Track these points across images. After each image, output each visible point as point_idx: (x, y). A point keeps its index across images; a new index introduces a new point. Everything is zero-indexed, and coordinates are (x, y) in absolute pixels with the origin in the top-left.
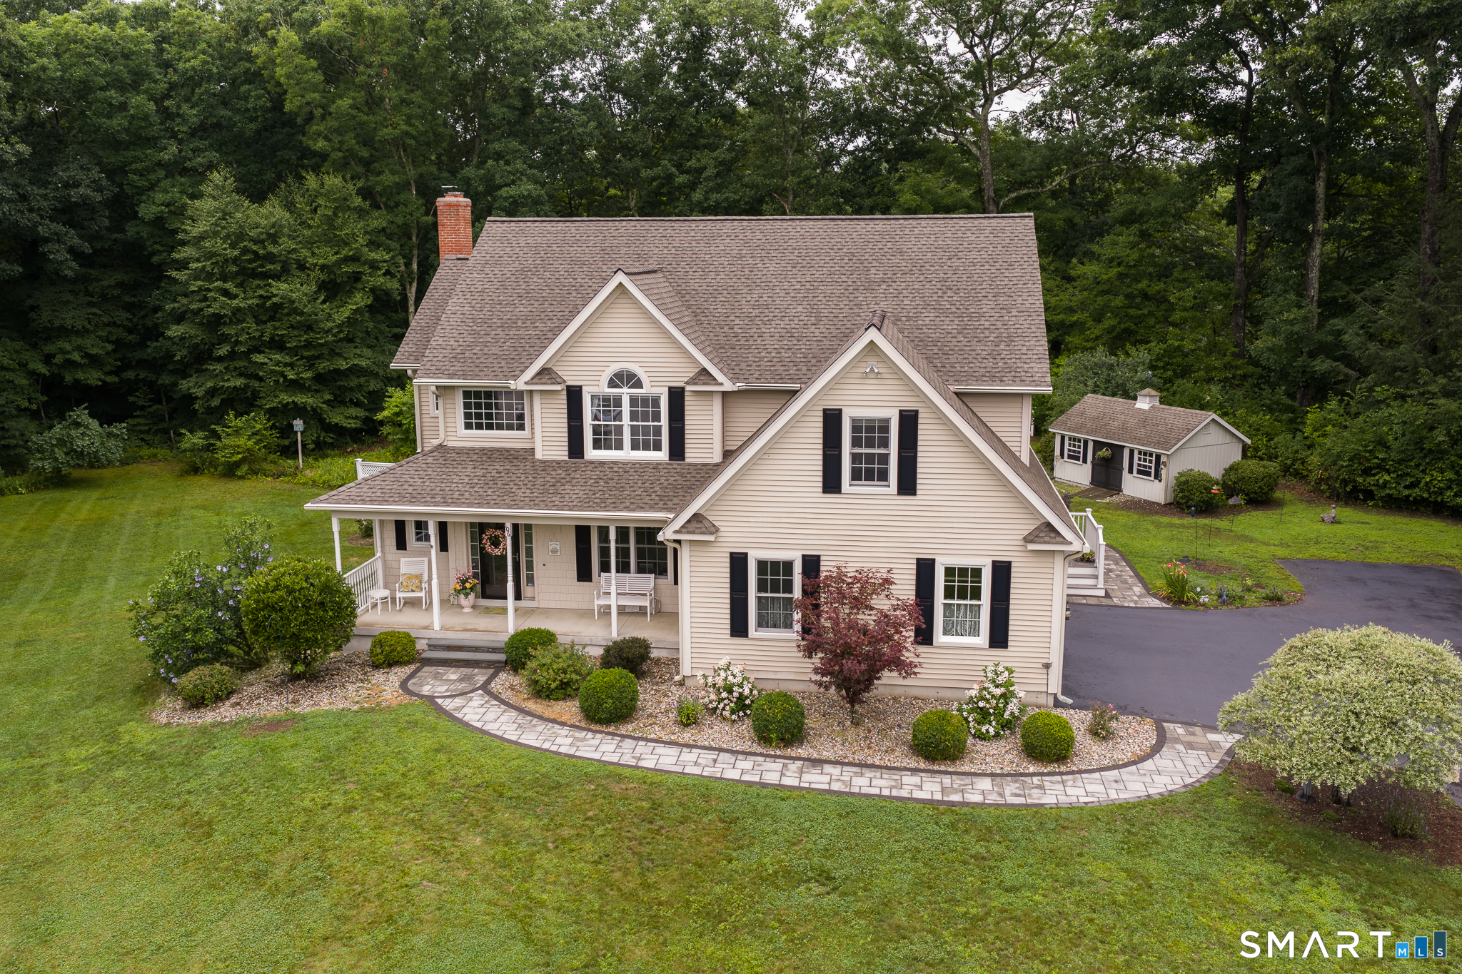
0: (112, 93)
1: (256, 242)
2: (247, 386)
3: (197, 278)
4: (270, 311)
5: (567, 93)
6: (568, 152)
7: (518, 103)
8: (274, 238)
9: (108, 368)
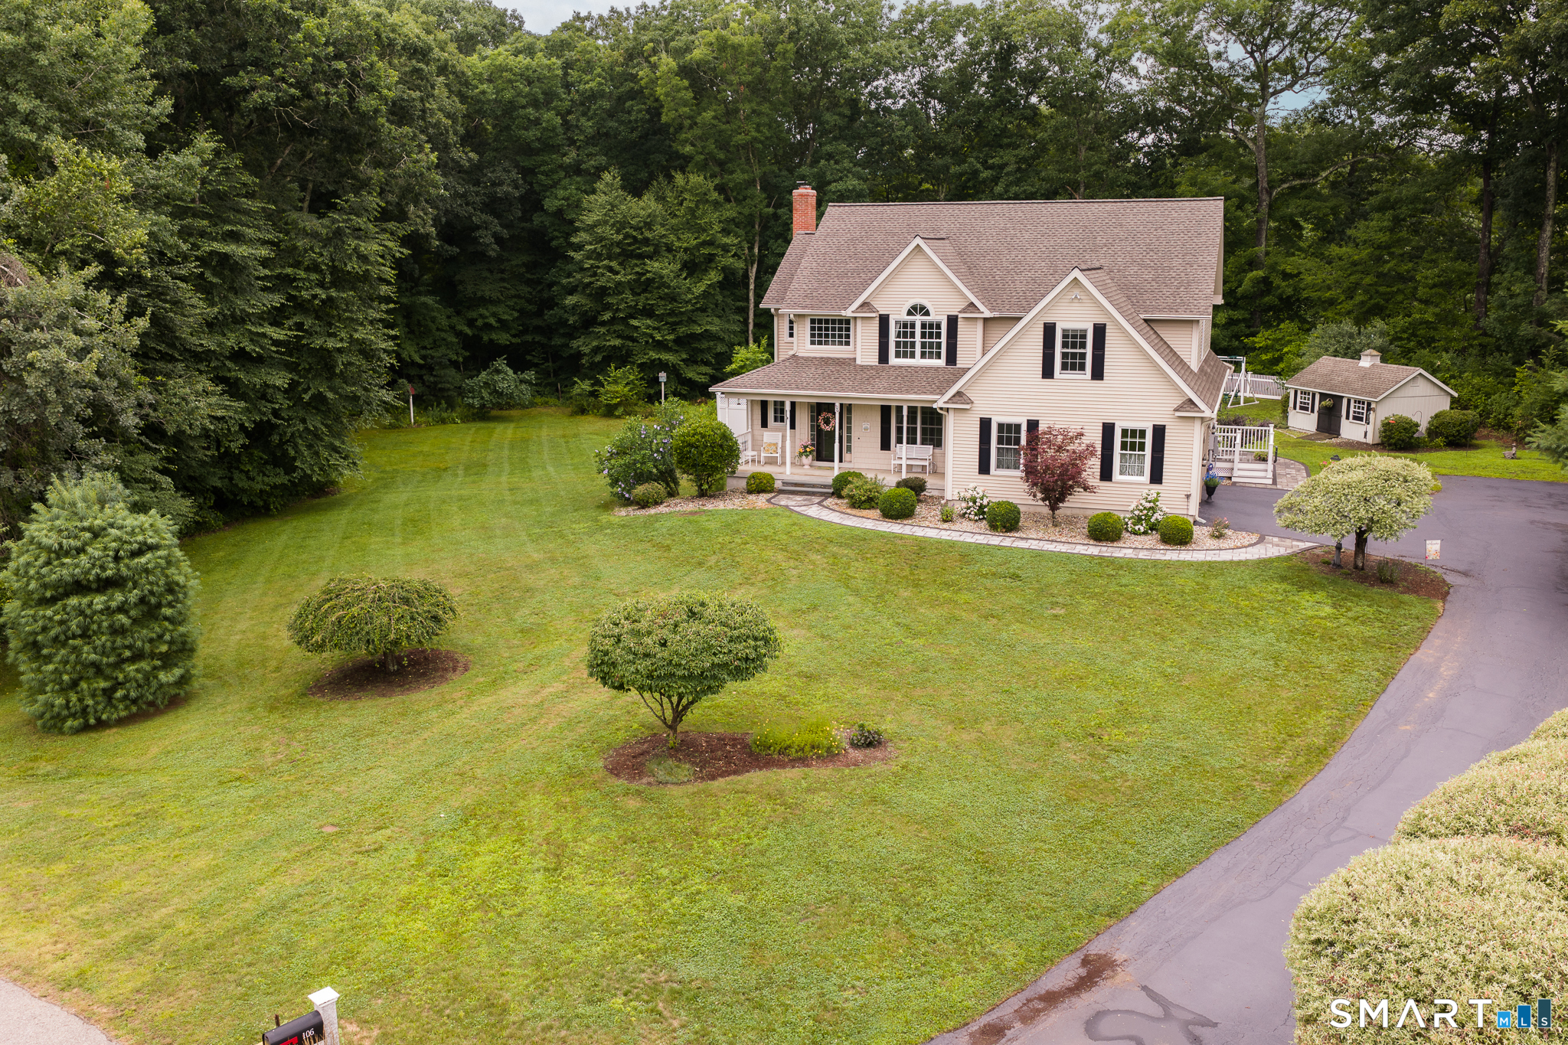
0: (530, 110)
1: (636, 228)
2: (623, 345)
3: (589, 258)
4: (643, 285)
5: (889, 101)
6: (888, 151)
7: (847, 112)
8: (649, 225)
9: (513, 332)
